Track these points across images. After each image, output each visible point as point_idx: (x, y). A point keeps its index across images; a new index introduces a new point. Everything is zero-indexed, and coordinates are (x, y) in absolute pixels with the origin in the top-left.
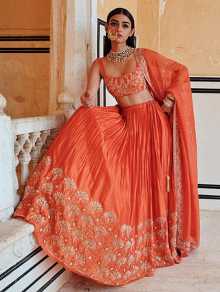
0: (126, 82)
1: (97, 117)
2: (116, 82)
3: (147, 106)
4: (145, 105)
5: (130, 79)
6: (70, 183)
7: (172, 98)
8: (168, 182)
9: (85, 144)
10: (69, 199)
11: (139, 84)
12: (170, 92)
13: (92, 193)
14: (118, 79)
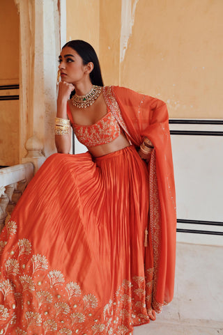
0: (97, 131)
1: (71, 170)
2: (86, 132)
3: (124, 153)
4: (122, 152)
5: (102, 127)
6: (40, 261)
7: (150, 144)
8: (146, 236)
9: (58, 205)
10: (40, 283)
11: (113, 132)
12: (146, 137)
13: (68, 271)
14: (89, 128)
